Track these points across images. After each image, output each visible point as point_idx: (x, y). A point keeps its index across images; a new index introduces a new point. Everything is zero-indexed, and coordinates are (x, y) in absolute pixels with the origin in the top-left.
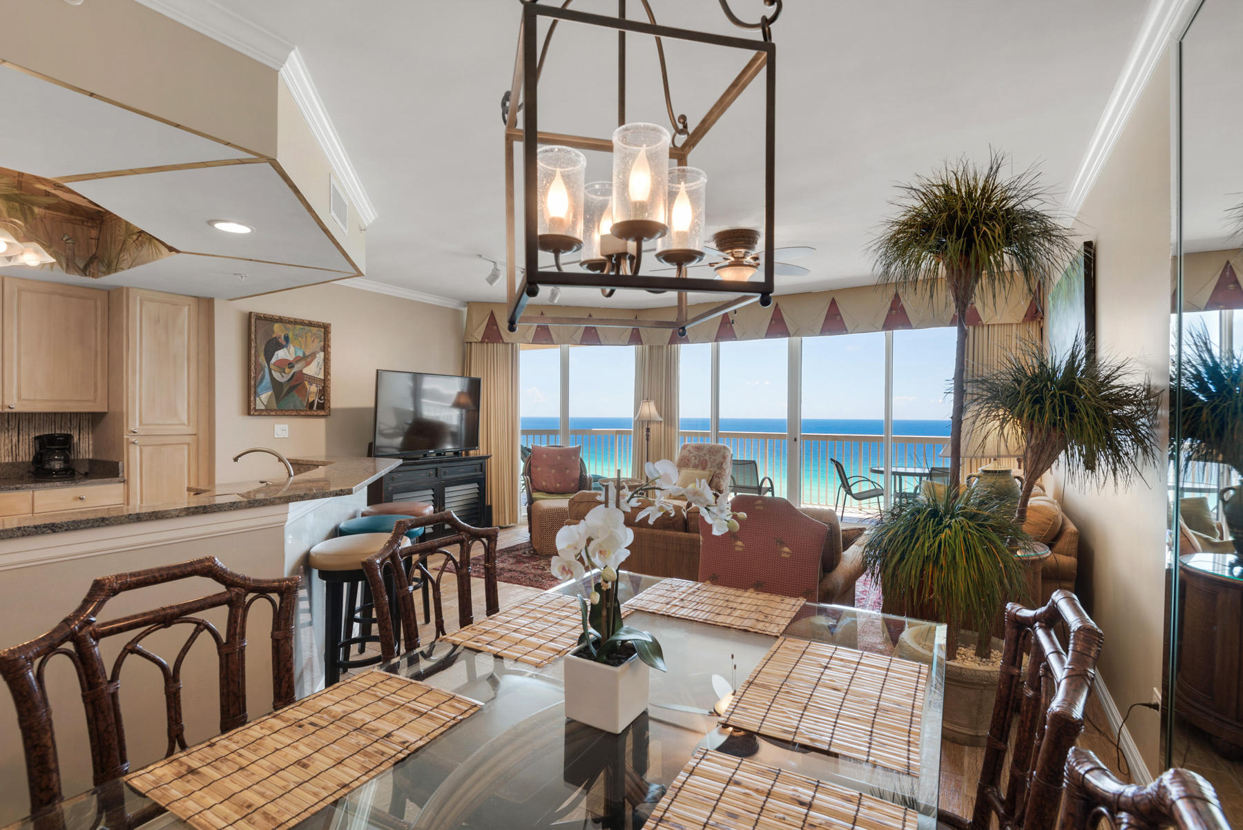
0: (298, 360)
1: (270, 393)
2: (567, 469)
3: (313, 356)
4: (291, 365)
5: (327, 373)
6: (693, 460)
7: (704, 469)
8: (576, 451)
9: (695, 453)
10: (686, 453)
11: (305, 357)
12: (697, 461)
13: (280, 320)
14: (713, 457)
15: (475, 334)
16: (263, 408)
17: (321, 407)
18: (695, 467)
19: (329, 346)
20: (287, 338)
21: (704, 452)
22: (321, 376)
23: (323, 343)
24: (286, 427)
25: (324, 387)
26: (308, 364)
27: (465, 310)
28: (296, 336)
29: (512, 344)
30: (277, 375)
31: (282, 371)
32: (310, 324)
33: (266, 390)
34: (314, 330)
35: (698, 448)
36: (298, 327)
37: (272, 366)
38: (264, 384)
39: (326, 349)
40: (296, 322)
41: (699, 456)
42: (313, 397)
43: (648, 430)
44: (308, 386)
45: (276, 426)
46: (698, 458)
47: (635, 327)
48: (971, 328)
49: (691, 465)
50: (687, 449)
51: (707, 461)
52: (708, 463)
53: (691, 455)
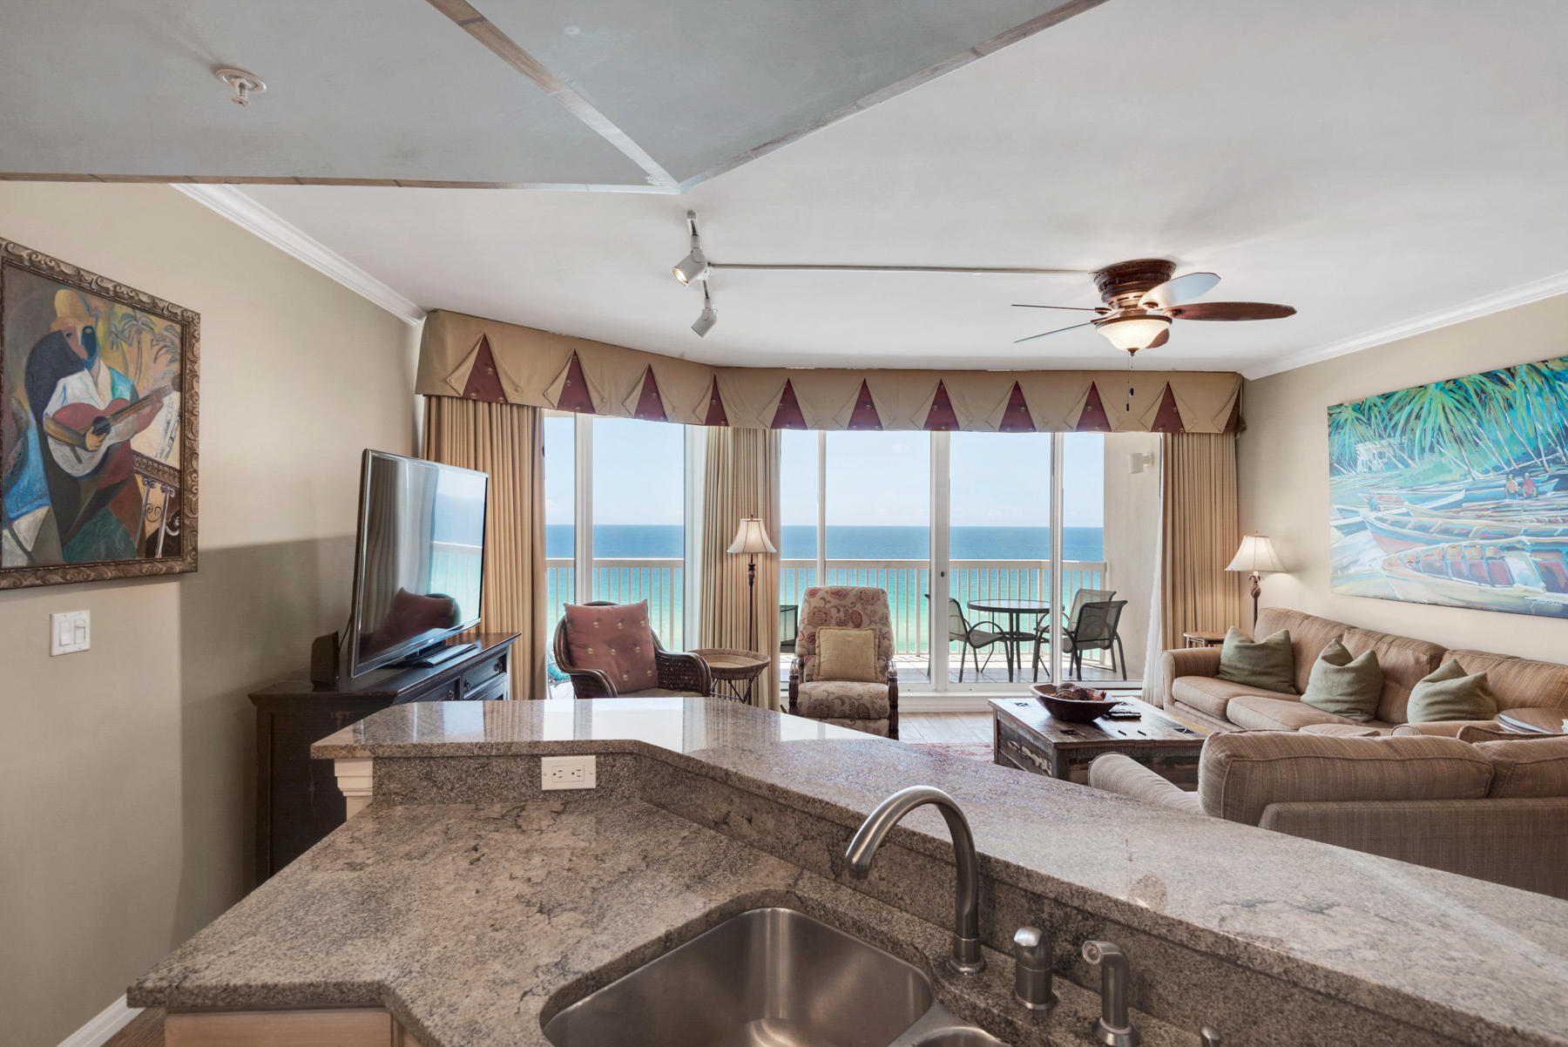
0: (121, 410)
1: (41, 513)
2: (636, 646)
3: (155, 398)
4: (101, 425)
5: (188, 452)
6: (834, 612)
7: (858, 626)
8: (638, 613)
9: (835, 602)
10: (816, 602)
11: (136, 404)
12: (842, 614)
13: (78, 281)
14: (869, 608)
15: (453, 380)
16: (22, 561)
17: (175, 548)
18: (842, 624)
19: (195, 375)
20: (90, 340)
21: (852, 599)
22: (174, 461)
23: (176, 367)
24: (83, 617)
25: (180, 492)
26: (145, 424)
27: (418, 325)
28: (116, 337)
30: (61, 454)
31: (77, 443)
32: (153, 308)
33: (29, 502)
34: (160, 324)
35: (838, 594)
36: (122, 310)
37: (49, 427)
38: (24, 481)
39: (185, 382)
40: (117, 295)
41: (844, 606)
42: (155, 524)
43: (752, 569)
44: (142, 488)
45: (58, 617)
46: (842, 609)
47: (716, 395)
48: (1169, 435)
49: (833, 621)
50: (819, 595)
51: (860, 614)
52: (864, 618)
53: (828, 605)
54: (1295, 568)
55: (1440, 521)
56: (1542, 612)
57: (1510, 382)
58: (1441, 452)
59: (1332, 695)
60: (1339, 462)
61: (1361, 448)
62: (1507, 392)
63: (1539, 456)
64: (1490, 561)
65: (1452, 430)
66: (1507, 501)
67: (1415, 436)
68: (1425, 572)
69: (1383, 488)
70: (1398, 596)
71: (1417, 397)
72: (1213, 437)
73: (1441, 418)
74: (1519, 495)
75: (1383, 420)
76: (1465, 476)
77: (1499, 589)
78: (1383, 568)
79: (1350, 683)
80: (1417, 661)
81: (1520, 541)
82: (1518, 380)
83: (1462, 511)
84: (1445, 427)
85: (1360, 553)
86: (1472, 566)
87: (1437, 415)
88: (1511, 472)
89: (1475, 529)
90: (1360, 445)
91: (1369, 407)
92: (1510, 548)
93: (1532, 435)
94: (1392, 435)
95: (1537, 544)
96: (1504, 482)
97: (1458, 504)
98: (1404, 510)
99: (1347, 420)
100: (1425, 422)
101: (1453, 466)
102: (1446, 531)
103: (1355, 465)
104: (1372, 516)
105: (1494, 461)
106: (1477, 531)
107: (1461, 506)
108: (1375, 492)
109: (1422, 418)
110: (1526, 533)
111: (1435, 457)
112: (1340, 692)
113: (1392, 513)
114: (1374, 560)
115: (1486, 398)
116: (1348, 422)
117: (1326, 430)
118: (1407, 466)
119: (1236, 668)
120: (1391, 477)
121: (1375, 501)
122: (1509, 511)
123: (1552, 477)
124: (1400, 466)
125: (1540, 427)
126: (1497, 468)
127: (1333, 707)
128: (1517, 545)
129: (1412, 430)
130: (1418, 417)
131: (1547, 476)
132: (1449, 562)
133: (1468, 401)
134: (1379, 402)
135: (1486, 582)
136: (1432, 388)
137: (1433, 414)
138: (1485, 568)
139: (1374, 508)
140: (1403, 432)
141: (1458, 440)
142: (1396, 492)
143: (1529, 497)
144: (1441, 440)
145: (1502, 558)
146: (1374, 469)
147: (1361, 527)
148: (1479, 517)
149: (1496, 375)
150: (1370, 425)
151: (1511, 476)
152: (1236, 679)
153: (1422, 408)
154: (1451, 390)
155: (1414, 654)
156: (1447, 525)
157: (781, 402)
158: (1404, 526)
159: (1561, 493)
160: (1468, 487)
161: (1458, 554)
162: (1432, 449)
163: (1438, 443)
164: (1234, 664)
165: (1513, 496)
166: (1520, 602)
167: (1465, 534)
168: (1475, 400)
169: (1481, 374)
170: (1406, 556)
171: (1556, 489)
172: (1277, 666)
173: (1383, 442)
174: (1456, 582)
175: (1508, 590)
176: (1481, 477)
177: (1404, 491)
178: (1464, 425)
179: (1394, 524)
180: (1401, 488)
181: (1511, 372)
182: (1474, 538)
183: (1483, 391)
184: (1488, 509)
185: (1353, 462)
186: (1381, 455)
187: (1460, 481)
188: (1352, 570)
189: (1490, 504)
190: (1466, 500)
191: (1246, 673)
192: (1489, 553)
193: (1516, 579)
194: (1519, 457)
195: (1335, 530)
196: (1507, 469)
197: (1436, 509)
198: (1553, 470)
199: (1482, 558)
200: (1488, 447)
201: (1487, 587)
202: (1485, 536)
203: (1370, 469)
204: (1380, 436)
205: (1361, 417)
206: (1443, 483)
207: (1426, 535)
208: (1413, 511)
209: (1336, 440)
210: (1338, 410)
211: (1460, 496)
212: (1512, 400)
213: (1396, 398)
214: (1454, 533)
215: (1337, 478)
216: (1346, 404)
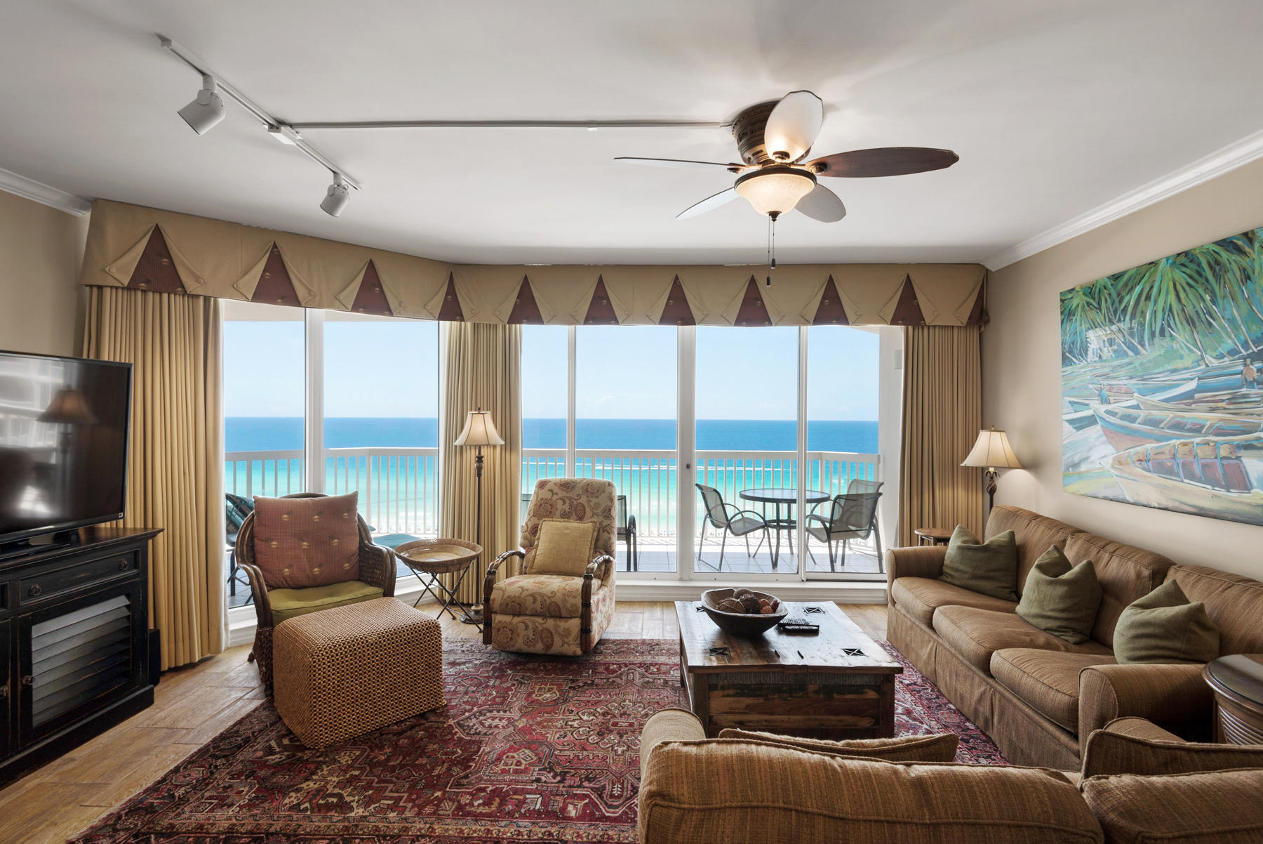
2: (334, 538)
6: (559, 504)
7: (580, 519)
8: (349, 503)
9: (562, 494)
10: (545, 494)
12: (567, 507)
14: (594, 500)
15: (114, 270)
18: (565, 516)
21: (579, 491)
27: (84, 214)
29: (207, 299)
35: (567, 486)
41: (570, 499)
43: (480, 459)
46: (568, 501)
47: (451, 291)
48: (910, 328)
49: (558, 513)
50: (547, 487)
51: (584, 507)
52: (588, 511)
53: (555, 497)
54: (1031, 465)
55: (1171, 415)
57: (1247, 249)
58: (1171, 335)
59: (1043, 610)
60: (1071, 352)
61: (1091, 335)
62: (1244, 262)
64: (1225, 462)
65: (1183, 310)
66: (1244, 391)
67: (1145, 319)
68: (1154, 472)
69: (1113, 378)
70: (1129, 498)
71: (1147, 275)
72: (955, 330)
73: (1172, 297)
74: (1258, 383)
75: (1113, 303)
76: (1197, 363)
77: (1234, 494)
78: (1113, 467)
79: (1062, 598)
80: (1139, 575)
81: (1258, 439)
83: (1194, 403)
84: (1176, 307)
85: (1090, 449)
86: (1205, 466)
87: (1167, 293)
88: (1249, 356)
89: (1208, 423)
90: (1090, 331)
91: (1100, 290)
92: (1248, 447)
94: (1122, 319)
96: (1241, 368)
97: (1189, 395)
98: (1133, 402)
99: (1078, 305)
100: (1156, 302)
101: (1185, 352)
102: (1178, 426)
103: (1086, 354)
104: (1102, 409)
105: (1229, 344)
106: (1211, 426)
107: (1192, 397)
108: (1105, 382)
109: (1153, 299)
111: (1166, 343)
112: (1051, 607)
113: (1121, 406)
114: (1105, 457)
115: (1220, 270)
116: (1080, 309)
117: (1059, 318)
118: (1137, 353)
119: (957, 570)
120: (1121, 366)
121: (1105, 393)
122: (1246, 402)
124: (1130, 353)
126: (1232, 352)
127: (1045, 624)
128: (1255, 443)
129: (1142, 312)
130: (1148, 298)
132: (1180, 461)
133: (1200, 275)
134: (1109, 284)
135: (1222, 487)
136: (1163, 264)
137: (1163, 293)
138: (1220, 470)
139: (1105, 401)
140: (1133, 316)
141: (1190, 322)
142: (1126, 382)
144: (1172, 322)
145: (1238, 458)
146: (1104, 358)
147: (1092, 421)
148: (1213, 410)
149: (1232, 242)
150: (1101, 311)
151: (1249, 361)
152: (957, 582)
153: (1152, 287)
154: (1183, 265)
155: (1135, 567)
156: (1178, 419)
157: (518, 298)
158: (1133, 419)
160: (1201, 375)
161: (1191, 451)
162: (1162, 333)
163: (1169, 326)
164: (956, 566)
165: (1250, 384)
166: (1258, 510)
167: (1197, 429)
168: (1209, 273)
169: (1215, 242)
170: (1135, 454)
172: (1000, 570)
173: (1113, 328)
174: (1188, 485)
175: (1245, 497)
176: (1215, 363)
177: (1133, 381)
178: (1197, 305)
179: (1124, 417)
180: (1131, 378)
181: (1248, 236)
182: (1207, 434)
183: (1217, 263)
184: (1222, 401)
185: (1084, 350)
186: (1111, 342)
187: (1193, 368)
188: (1083, 468)
189: (1225, 394)
190: (1198, 390)
191: (967, 576)
192: (1224, 452)
193: (1255, 483)
194: (1258, 338)
195: (1067, 424)
196: (1244, 353)
197: (1167, 400)
199: (1216, 458)
200: (1223, 328)
201: (1222, 492)
202: (1220, 432)
203: (1100, 357)
204: (1110, 321)
205: (1092, 301)
206: (1174, 371)
207: (1156, 431)
208: (1143, 403)
209: (1068, 329)
210: (1070, 296)
211: (1192, 385)
212: (1249, 271)
213: (1126, 277)
214: (1186, 428)
215: (1069, 369)
216: (1077, 289)
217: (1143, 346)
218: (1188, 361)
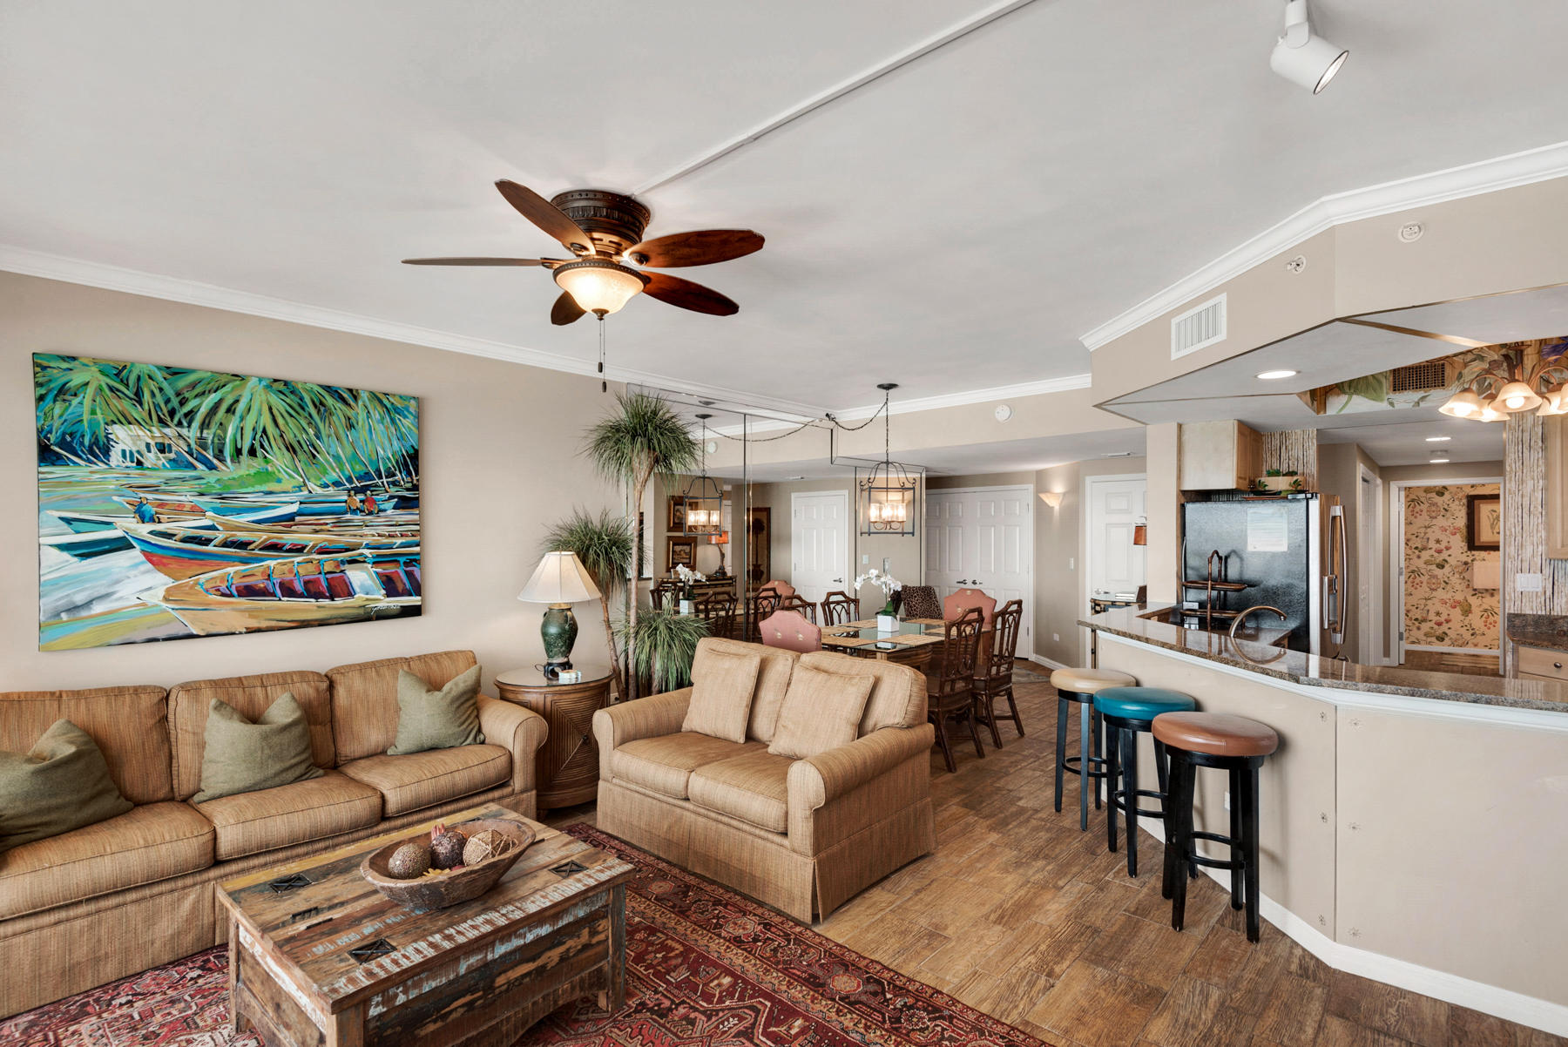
55: (264, 536)
56: (382, 616)
57: (354, 404)
58: (265, 457)
60: (63, 444)
61: (118, 431)
62: (351, 413)
63: (380, 477)
64: (329, 576)
65: (282, 436)
66: (348, 516)
67: (225, 432)
68: (240, 596)
69: (165, 492)
70: (195, 633)
71: (231, 386)
73: (266, 420)
74: (361, 511)
75: (168, 401)
76: (299, 488)
77: (339, 602)
78: (166, 599)
81: (361, 554)
82: (360, 403)
83: (295, 525)
84: (271, 430)
85: (118, 582)
86: (306, 583)
87: (260, 414)
88: (353, 489)
89: (311, 544)
90: (115, 426)
91: (139, 378)
92: (353, 561)
93: (375, 458)
94: (185, 424)
95: (378, 556)
96: (345, 498)
97: (290, 518)
98: (205, 522)
99: (84, 384)
100: (242, 419)
101: (284, 476)
102: (275, 547)
103: (105, 454)
104: (144, 530)
105: (334, 476)
106: (313, 547)
107: (294, 520)
108: (150, 496)
109: (239, 414)
110: (368, 547)
111: (257, 464)
113: (186, 525)
114: (150, 588)
115: (325, 411)
116: (90, 390)
117: (30, 394)
118: (212, 467)
120: (183, 480)
121: (150, 509)
122: (350, 526)
123: (391, 497)
124: (196, 465)
125: (380, 450)
126: (337, 484)
128: (359, 558)
129: (221, 424)
130: (230, 410)
131: (387, 495)
132: (278, 581)
133: (303, 409)
134: (159, 375)
135: (326, 598)
136: (253, 382)
137: (254, 412)
138: (324, 584)
140: (205, 425)
141: (290, 448)
142: (191, 499)
143: (370, 513)
145: (342, 571)
146: (147, 464)
147: (122, 544)
148: (316, 532)
149: (337, 391)
150: (140, 403)
151: (352, 492)
153: (237, 401)
154: (280, 392)
156: (275, 540)
158: (207, 542)
159: (398, 512)
160: (302, 500)
161: (291, 571)
162: (252, 452)
163: (262, 446)
165: (354, 512)
166: (361, 611)
167: (299, 549)
169: (321, 386)
170: (209, 580)
171: (394, 508)
173: (167, 431)
174: (287, 602)
175: (349, 602)
176: (320, 491)
178: (298, 435)
179: (186, 540)
180: (202, 494)
181: (354, 394)
182: (310, 553)
183: (321, 403)
185: (100, 449)
186: (162, 449)
187: (293, 492)
188: (98, 608)
189: (329, 519)
190: (300, 514)
192: (327, 568)
193: (357, 589)
194: (361, 476)
196: (348, 486)
197: (259, 522)
198: (393, 490)
199: (320, 573)
200: (327, 461)
201: (326, 602)
202: (322, 551)
203: (139, 463)
204: (161, 421)
205: (122, 388)
206: (271, 493)
207: (243, 553)
208: (222, 524)
209: (57, 411)
210: (65, 365)
211: (294, 508)
212: (353, 421)
213: (192, 378)
214: (285, 548)
215: (58, 471)
216: (82, 360)
217: (222, 461)
218: (287, 484)
